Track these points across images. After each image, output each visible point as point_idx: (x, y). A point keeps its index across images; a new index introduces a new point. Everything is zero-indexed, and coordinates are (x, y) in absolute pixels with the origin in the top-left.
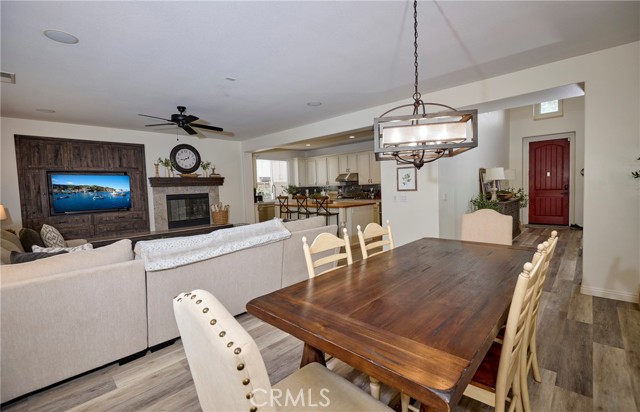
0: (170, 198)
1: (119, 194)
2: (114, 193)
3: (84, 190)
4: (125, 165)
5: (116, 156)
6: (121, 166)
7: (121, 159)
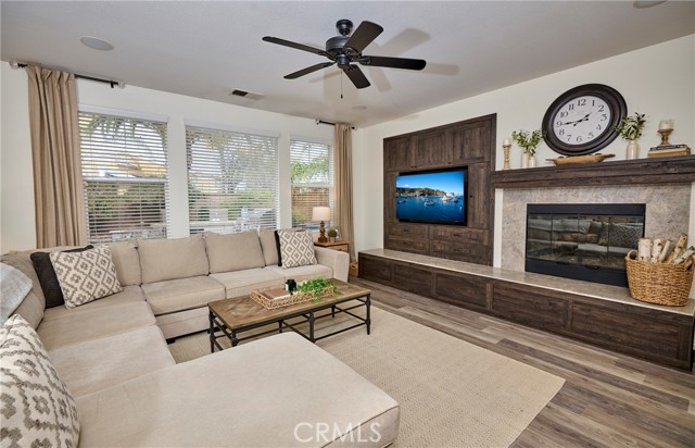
0: (534, 211)
1: (449, 200)
2: (444, 198)
3: (417, 193)
4: (466, 155)
5: (458, 142)
6: (461, 158)
7: (462, 146)
